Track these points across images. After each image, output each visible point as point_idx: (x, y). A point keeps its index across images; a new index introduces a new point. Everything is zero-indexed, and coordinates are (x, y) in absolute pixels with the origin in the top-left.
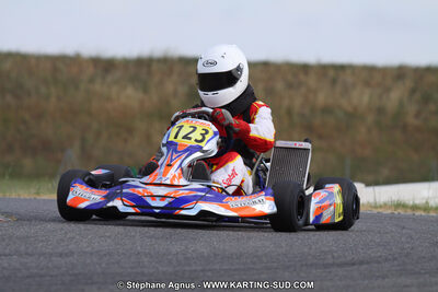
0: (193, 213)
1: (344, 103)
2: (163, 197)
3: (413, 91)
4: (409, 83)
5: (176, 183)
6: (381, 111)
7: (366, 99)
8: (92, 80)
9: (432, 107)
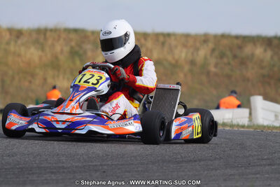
0: (84, 132)
1: (170, 58)
2: (64, 122)
3: (213, 50)
4: (211, 45)
5: (74, 112)
6: (192, 63)
7: (183, 55)
8: (8, 43)
9: (225, 60)
